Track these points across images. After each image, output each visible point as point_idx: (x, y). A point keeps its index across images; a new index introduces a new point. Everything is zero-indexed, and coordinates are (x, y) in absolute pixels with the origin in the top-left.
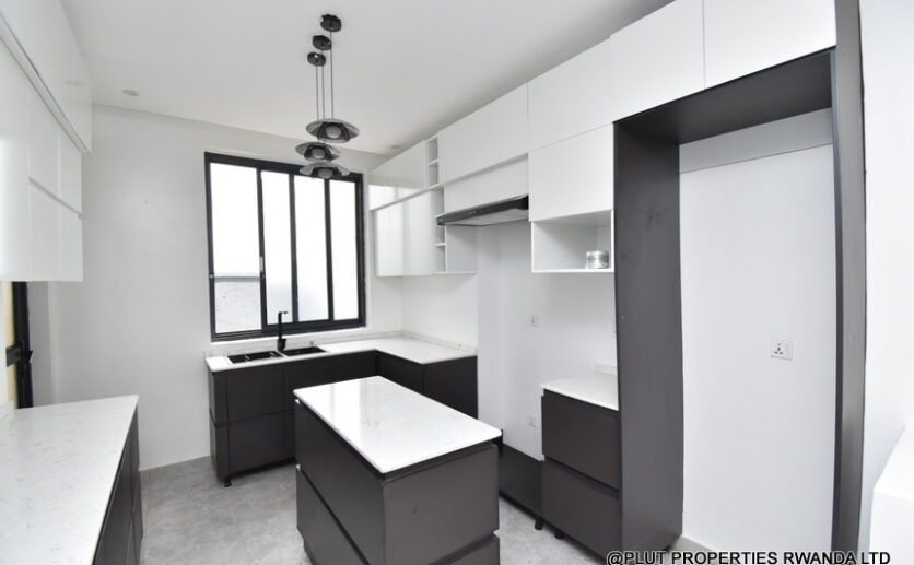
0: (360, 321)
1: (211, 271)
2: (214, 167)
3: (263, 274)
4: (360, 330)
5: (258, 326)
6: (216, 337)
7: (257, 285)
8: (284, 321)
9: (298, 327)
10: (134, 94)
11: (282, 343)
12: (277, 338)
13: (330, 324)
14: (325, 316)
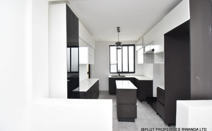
0: (134, 72)
1: (110, 63)
2: (111, 47)
3: (117, 63)
4: (134, 74)
5: (116, 72)
6: (110, 73)
7: (116, 65)
8: (120, 71)
9: (122, 72)
10: (100, 40)
11: (119, 75)
12: (118, 74)
13: (128, 72)
14: (127, 71)
